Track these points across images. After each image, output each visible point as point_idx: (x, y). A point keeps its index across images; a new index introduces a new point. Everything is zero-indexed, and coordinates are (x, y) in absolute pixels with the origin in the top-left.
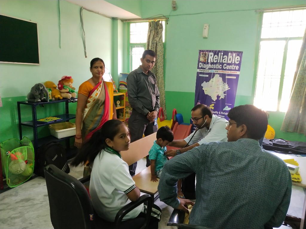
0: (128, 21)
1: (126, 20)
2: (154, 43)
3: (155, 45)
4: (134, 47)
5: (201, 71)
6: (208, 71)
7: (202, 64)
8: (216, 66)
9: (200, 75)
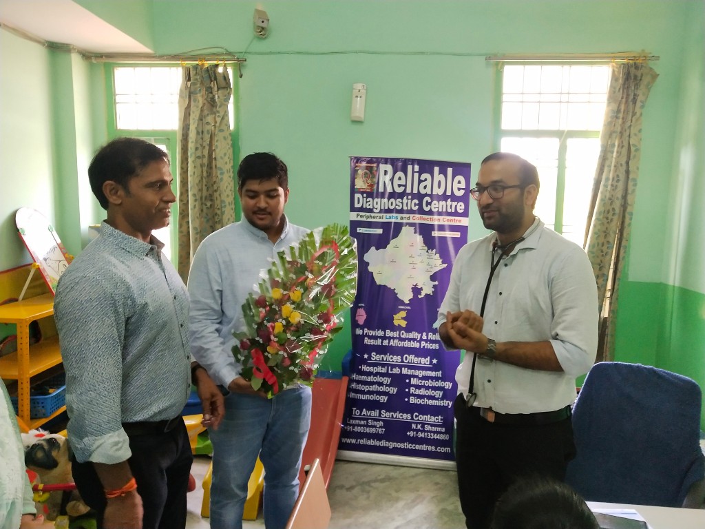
0: (104, 60)
1: (100, 56)
2: (203, 132)
3: (207, 137)
5: (361, 216)
6: (380, 218)
7: (363, 197)
8: (402, 203)
9: (358, 229)
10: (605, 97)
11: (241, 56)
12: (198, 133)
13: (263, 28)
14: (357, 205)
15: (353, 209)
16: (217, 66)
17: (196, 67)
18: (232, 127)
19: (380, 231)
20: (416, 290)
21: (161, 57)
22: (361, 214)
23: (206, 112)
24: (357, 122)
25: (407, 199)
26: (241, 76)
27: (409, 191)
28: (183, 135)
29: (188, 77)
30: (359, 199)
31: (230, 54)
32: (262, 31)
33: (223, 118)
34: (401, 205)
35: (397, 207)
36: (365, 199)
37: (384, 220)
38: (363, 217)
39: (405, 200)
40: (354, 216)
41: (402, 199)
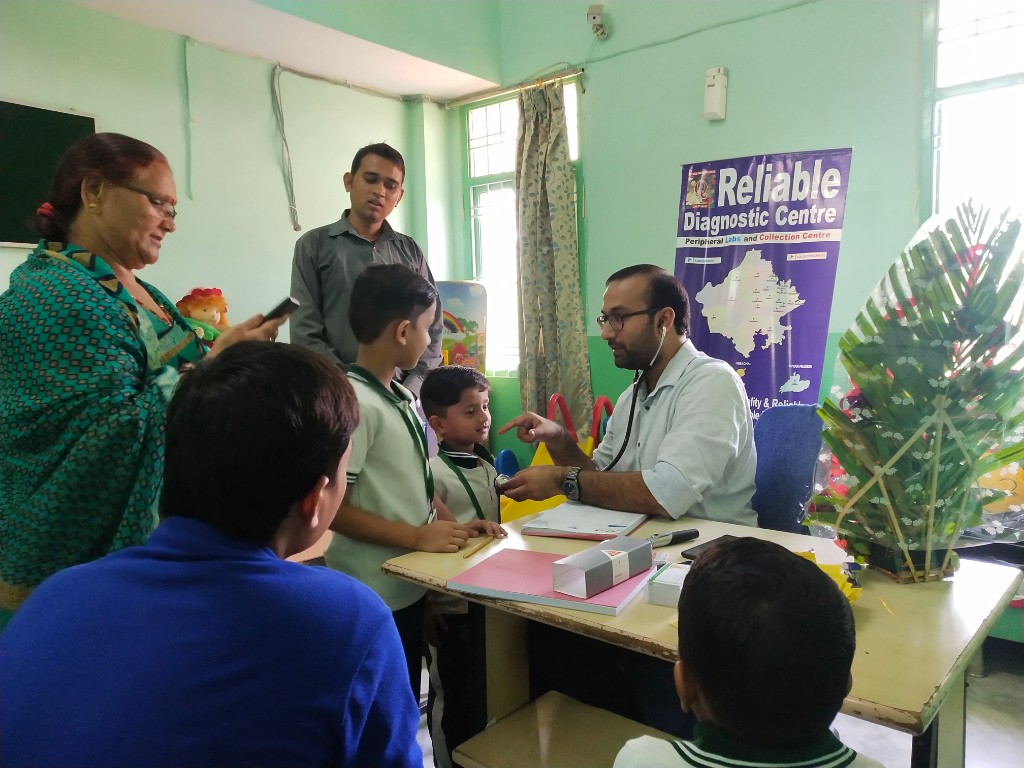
1: (454, 101)
4: (484, 189)
5: (692, 242)
6: (720, 242)
7: (696, 216)
8: (747, 218)
9: (687, 258)
14: (687, 228)
15: (682, 233)
16: (553, 84)
17: (531, 92)
19: (718, 260)
20: (759, 339)
22: (691, 238)
24: (716, 121)
25: (755, 212)
26: (584, 92)
27: (757, 200)
30: (689, 219)
32: (602, 30)
34: (745, 221)
35: (740, 225)
36: (698, 218)
37: (724, 245)
38: (694, 243)
39: (752, 214)
40: (682, 242)
41: (748, 214)
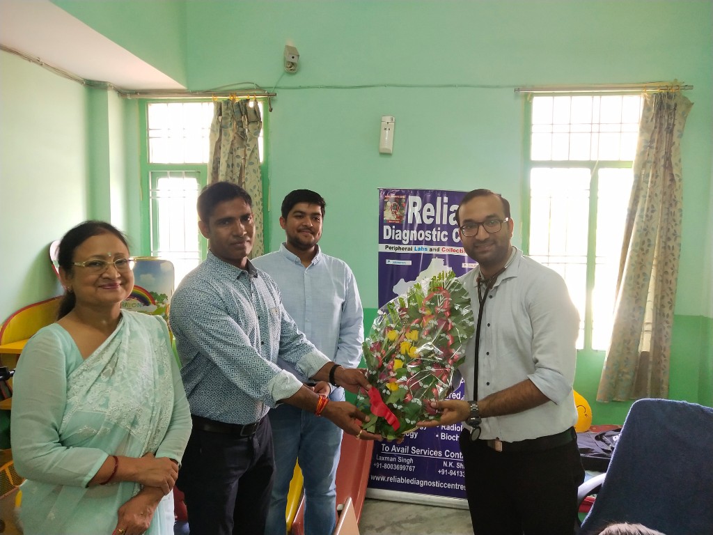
0: (139, 97)
1: (135, 92)
2: (233, 165)
3: (237, 170)
4: (165, 175)
5: (390, 248)
6: (409, 249)
7: (392, 229)
8: (431, 234)
9: (387, 260)
10: (636, 127)
11: (271, 91)
12: (228, 166)
13: (293, 64)
14: (386, 237)
15: (382, 241)
16: (248, 100)
17: (227, 102)
18: (262, 159)
19: (409, 263)
21: (194, 93)
22: (390, 245)
23: (236, 145)
24: (386, 154)
25: (437, 230)
26: (271, 110)
27: (438, 222)
28: (213, 168)
29: (219, 112)
30: (387, 230)
31: (259, 88)
32: (292, 67)
33: (253, 151)
34: (430, 236)
35: (427, 239)
36: (394, 230)
37: (413, 252)
38: (392, 249)
39: (434, 232)
40: (383, 248)
41: (432, 230)
